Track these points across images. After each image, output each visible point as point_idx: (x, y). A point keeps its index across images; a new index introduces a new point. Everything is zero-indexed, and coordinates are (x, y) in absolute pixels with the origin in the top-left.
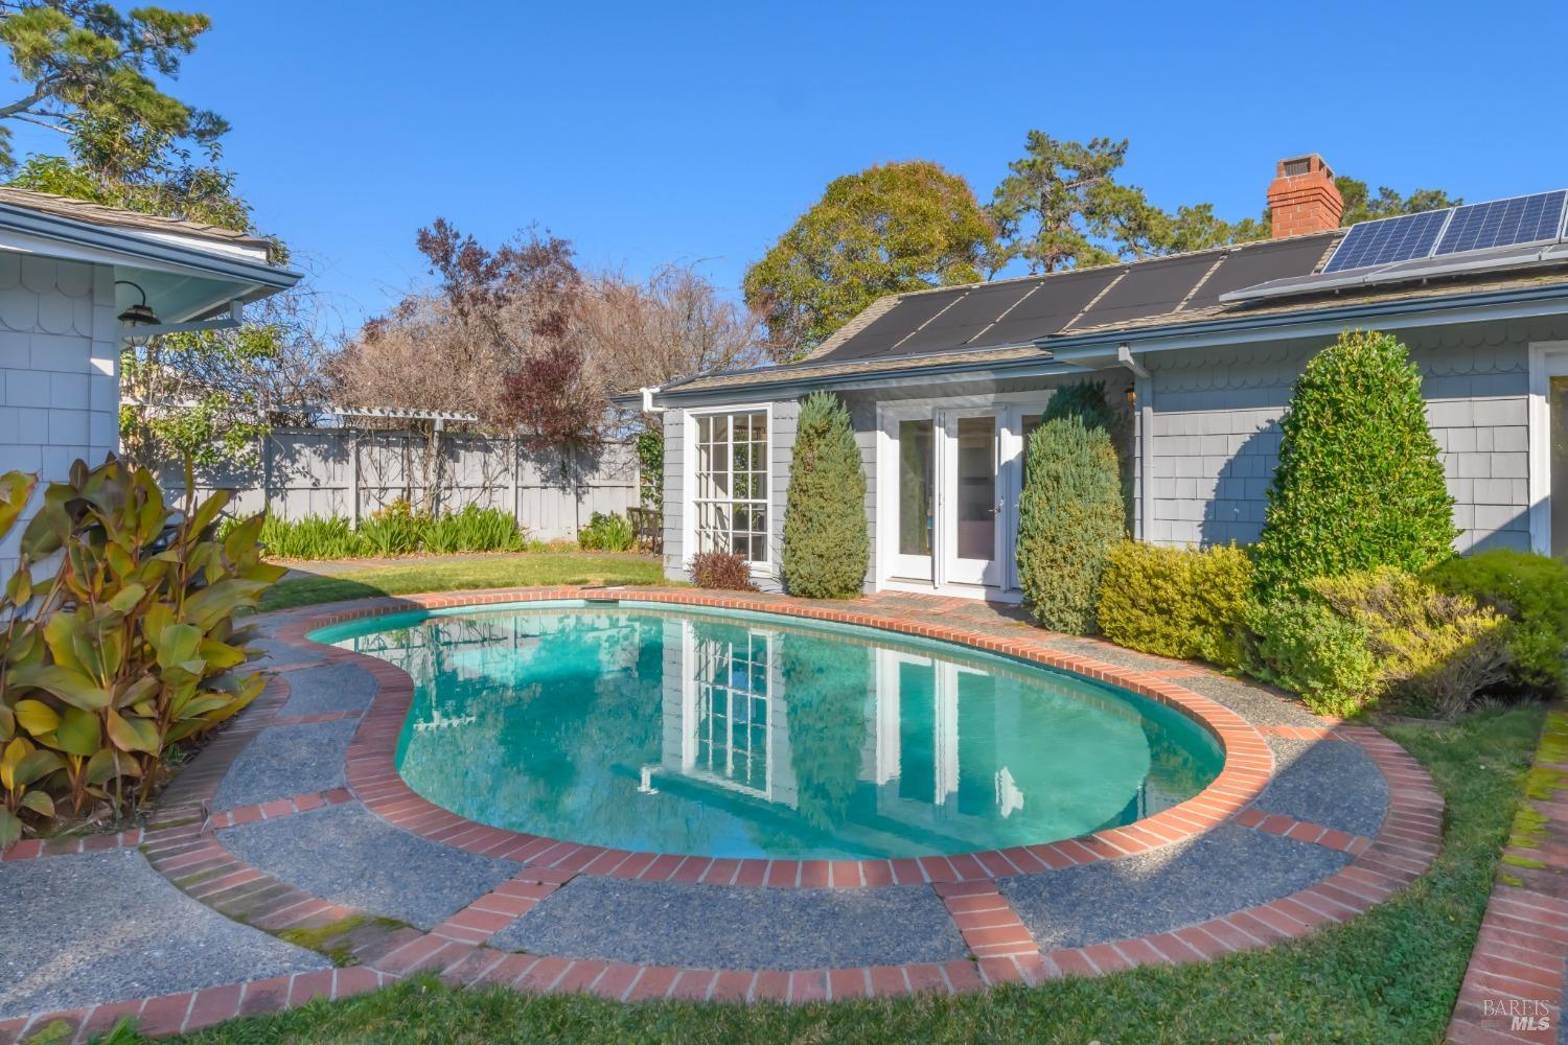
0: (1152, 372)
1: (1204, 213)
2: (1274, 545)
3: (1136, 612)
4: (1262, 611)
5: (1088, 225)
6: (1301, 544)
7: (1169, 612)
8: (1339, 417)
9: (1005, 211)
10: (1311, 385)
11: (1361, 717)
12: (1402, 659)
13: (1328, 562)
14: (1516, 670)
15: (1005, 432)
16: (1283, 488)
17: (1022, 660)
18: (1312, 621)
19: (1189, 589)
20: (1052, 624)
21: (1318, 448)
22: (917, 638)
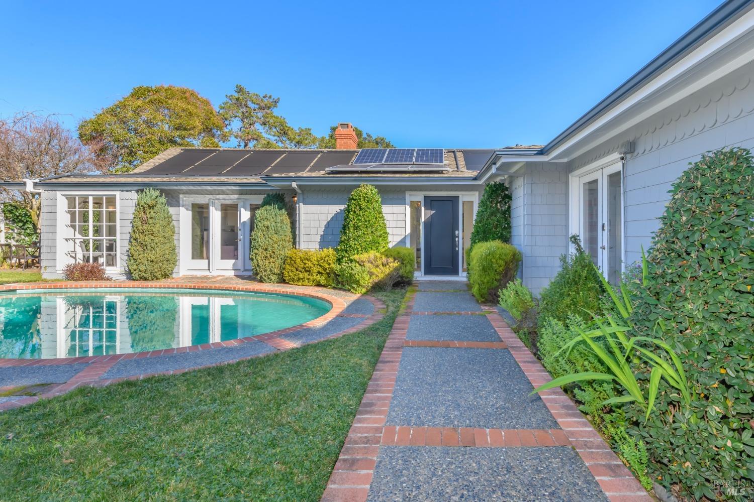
0: (302, 191)
1: (308, 131)
2: (343, 247)
3: (297, 272)
4: (339, 267)
5: (264, 129)
6: (350, 246)
7: (309, 271)
8: (361, 209)
9: (225, 116)
10: (353, 199)
11: (366, 293)
12: (377, 276)
13: (358, 251)
14: (402, 277)
15: (243, 210)
16: (345, 230)
17: (256, 292)
18: (354, 268)
19: (316, 263)
20: (265, 280)
21: (355, 218)
22: (208, 290)
